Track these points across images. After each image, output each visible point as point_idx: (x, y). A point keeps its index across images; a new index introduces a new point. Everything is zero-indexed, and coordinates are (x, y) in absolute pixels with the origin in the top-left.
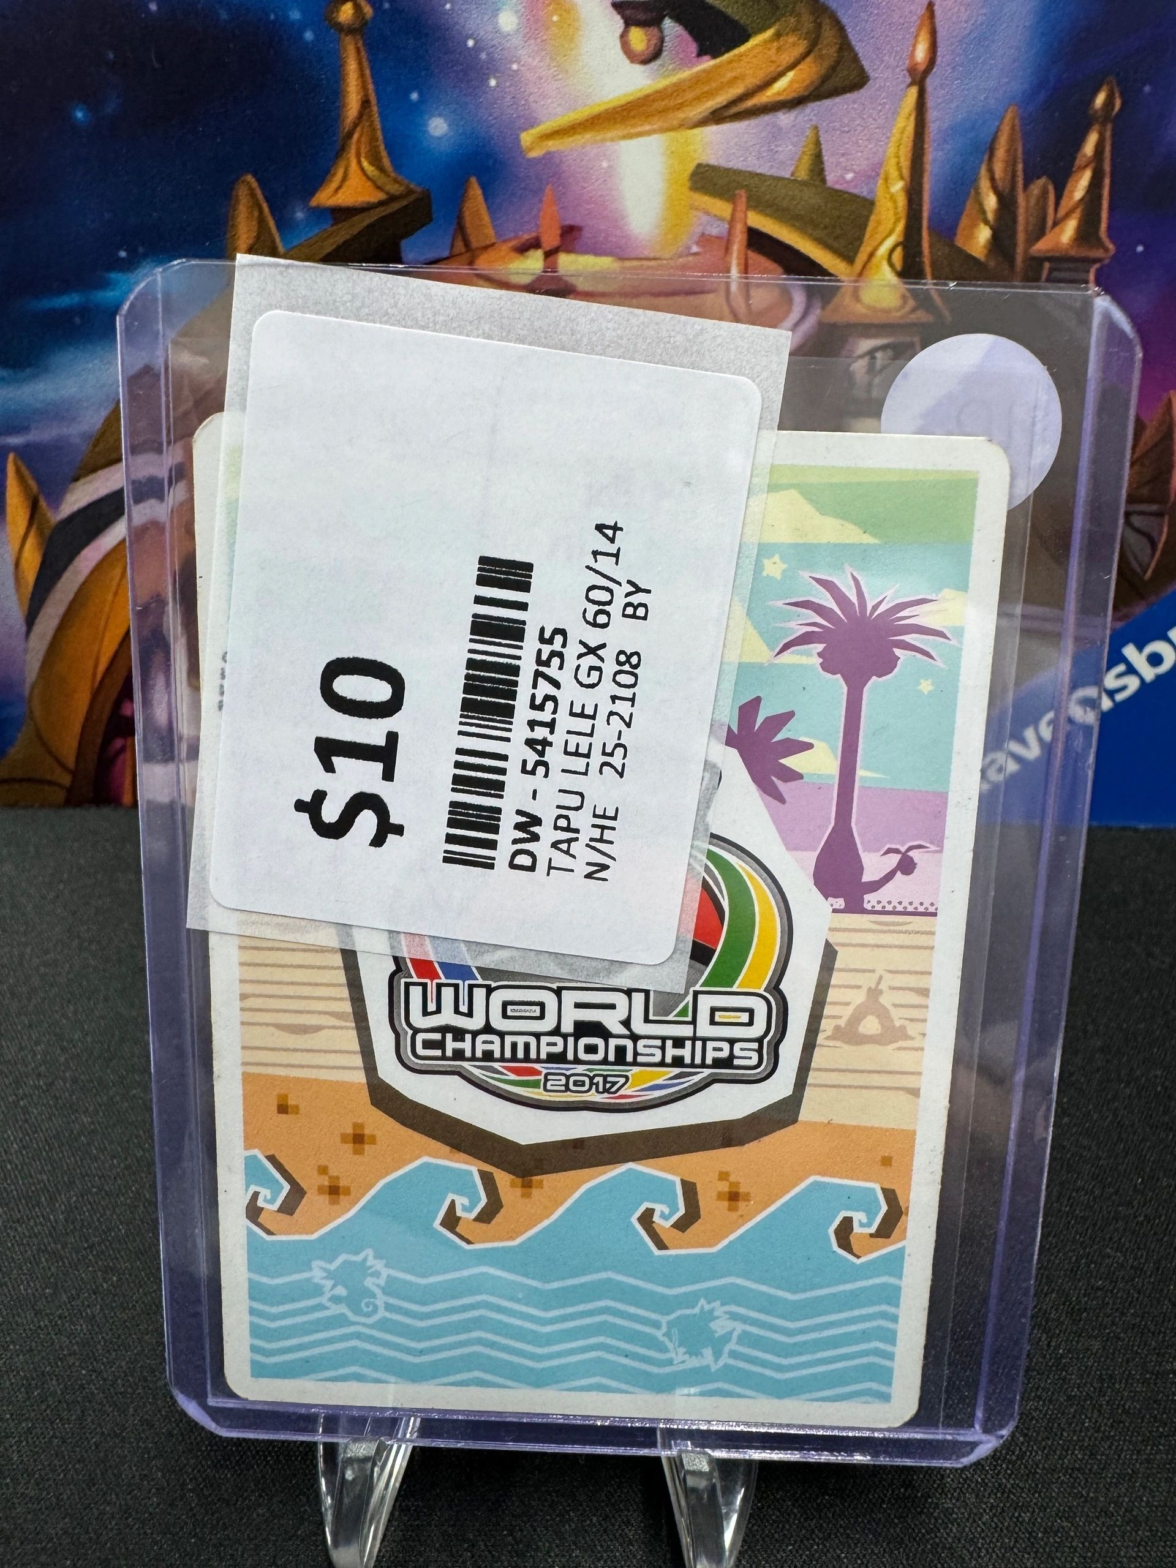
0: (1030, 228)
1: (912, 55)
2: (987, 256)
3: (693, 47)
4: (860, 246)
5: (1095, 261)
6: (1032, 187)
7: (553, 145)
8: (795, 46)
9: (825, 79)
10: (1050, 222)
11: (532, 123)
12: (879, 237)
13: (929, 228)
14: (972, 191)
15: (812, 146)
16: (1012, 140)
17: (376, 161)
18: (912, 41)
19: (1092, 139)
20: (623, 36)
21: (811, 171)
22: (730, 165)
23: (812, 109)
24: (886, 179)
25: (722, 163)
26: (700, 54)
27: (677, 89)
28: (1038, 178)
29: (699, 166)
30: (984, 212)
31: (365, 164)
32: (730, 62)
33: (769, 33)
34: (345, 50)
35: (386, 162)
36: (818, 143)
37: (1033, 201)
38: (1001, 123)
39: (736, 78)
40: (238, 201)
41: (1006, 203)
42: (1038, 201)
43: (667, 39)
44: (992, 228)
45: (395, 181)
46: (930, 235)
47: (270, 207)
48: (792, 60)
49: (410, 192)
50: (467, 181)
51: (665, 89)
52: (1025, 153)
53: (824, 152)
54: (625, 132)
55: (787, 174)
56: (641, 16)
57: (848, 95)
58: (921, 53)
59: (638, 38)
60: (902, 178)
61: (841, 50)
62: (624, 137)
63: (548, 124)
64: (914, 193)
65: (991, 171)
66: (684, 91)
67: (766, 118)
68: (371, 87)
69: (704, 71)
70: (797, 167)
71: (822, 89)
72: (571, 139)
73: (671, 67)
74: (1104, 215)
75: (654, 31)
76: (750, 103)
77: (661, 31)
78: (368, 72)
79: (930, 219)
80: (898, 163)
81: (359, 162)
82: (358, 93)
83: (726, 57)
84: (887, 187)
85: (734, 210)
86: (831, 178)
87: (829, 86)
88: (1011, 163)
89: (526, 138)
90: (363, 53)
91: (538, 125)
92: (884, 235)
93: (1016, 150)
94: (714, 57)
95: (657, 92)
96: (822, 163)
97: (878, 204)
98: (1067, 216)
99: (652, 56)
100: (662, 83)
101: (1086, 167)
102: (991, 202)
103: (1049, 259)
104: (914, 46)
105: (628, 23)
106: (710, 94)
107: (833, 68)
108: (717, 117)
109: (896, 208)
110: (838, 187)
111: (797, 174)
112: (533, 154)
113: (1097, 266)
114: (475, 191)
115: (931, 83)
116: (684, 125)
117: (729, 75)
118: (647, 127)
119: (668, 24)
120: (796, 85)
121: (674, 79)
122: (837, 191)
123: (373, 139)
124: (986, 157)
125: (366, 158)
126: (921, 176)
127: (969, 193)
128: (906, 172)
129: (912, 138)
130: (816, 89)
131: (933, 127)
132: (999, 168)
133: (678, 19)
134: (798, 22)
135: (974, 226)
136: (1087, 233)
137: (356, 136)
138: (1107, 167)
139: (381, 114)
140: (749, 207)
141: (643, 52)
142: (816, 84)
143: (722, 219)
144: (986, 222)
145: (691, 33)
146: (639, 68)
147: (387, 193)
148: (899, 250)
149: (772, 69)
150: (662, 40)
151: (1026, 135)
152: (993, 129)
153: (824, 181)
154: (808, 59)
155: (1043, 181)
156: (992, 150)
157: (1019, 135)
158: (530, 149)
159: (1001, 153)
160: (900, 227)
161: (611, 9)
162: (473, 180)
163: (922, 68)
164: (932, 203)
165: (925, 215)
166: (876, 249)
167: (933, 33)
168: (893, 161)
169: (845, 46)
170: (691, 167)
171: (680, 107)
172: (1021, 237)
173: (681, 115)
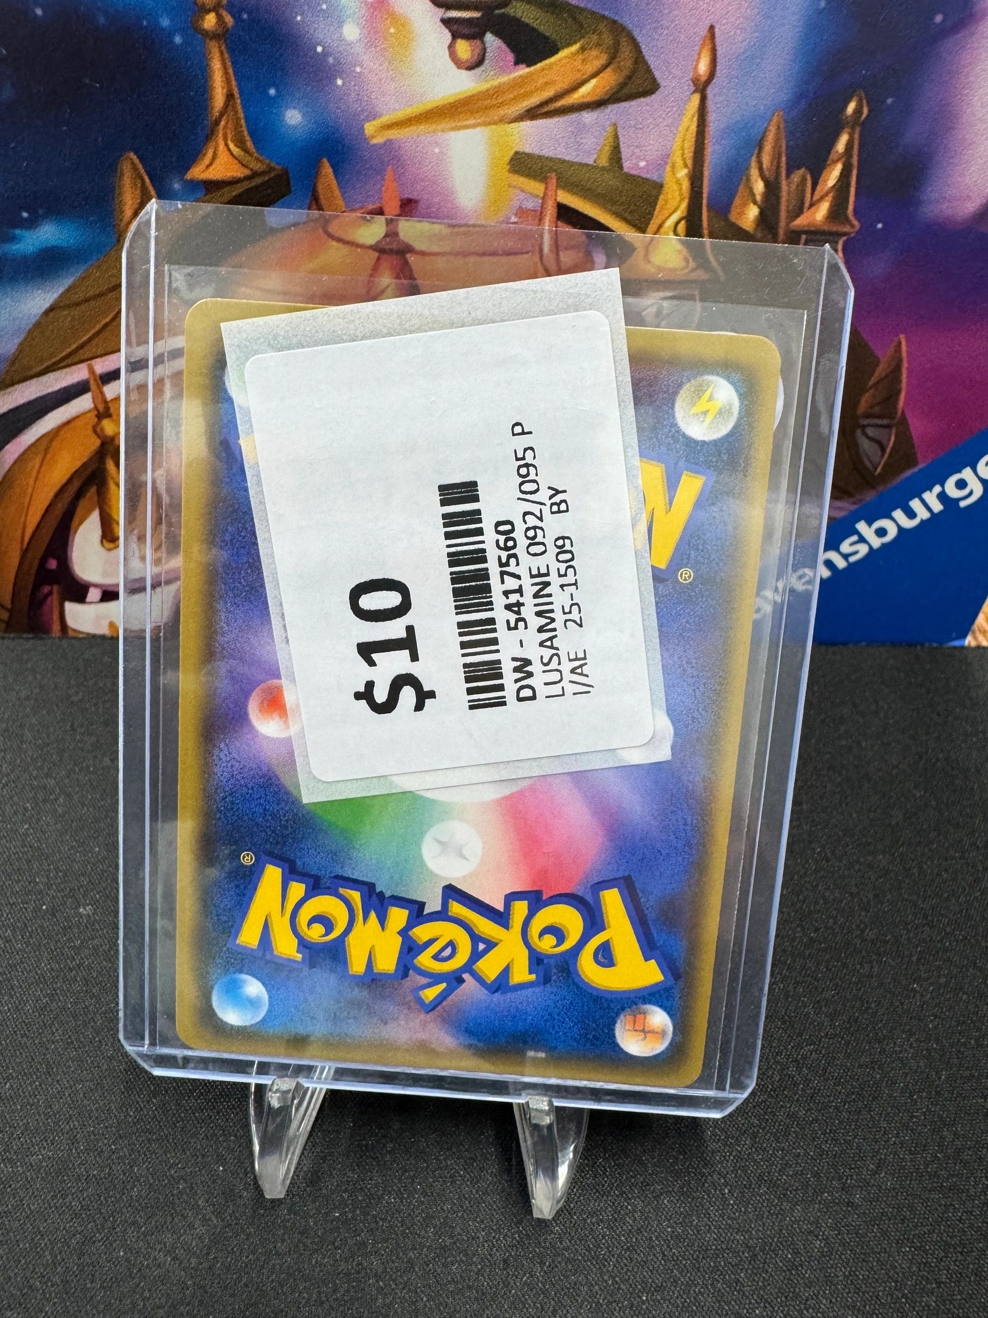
0: (791, 208)
1: (696, 68)
2: (756, 229)
3: (511, 57)
4: (650, 219)
5: (844, 234)
6: (793, 176)
7: (393, 134)
8: (597, 59)
9: (622, 86)
10: (807, 204)
11: (374, 116)
12: (666, 213)
13: (708, 206)
14: (744, 178)
15: (611, 140)
16: (777, 140)
17: (241, 143)
18: (696, 57)
19: (844, 139)
20: (451, 47)
21: (610, 159)
22: (543, 153)
23: (612, 110)
24: (673, 167)
25: (537, 151)
26: (517, 63)
27: (498, 91)
28: (799, 168)
29: (517, 153)
30: (752, 194)
31: (232, 146)
32: (543, 69)
33: (575, 48)
34: (210, 53)
35: (249, 144)
36: (616, 137)
37: (793, 187)
38: (769, 124)
39: (547, 84)
40: (122, 174)
41: (772, 188)
42: (798, 186)
43: (488, 50)
44: (759, 207)
45: (257, 159)
46: (708, 211)
47: (151, 180)
48: (595, 69)
49: (271, 169)
50: (320, 161)
51: (488, 90)
52: (787, 147)
53: (622, 145)
54: (454, 125)
55: (591, 162)
56: (466, 31)
57: (642, 99)
58: (703, 67)
59: (464, 48)
60: (686, 166)
61: (636, 62)
62: (454, 129)
63: (388, 117)
64: (696, 178)
65: (760, 163)
66: (504, 93)
67: (573, 116)
68: (234, 83)
69: (521, 76)
70: (599, 156)
71: (620, 94)
72: (407, 129)
73: (492, 73)
74: (852, 199)
75: (478, 42)
76: (559, 104)
77: (483, 42)
78: (231, 71)
79: (708, 198)
80: (683, 154)
81: (227, 145)
82: (223, 88)
83: (539, 65)
84: (674, 174)
85: (546, 188)
86: (627, 165)
87: (625, 91)
88: (776, 157)
89: (369, 128)
90: (226, 55)
91: (380, 117)
92: (671, 211)
93: (780, 147)
94: (529, 66)
95: (480, 92)
96: (620, 152)
97: (666, 187)
98: (822, 198)
99: (476, 64)
100: (484, 86)
101: (837, 161)
102: (759, 187)
103: (806, 232)
104: (698, 61)
105: (455, 36)
106: (527, 95)
107: (629, 78)
108: (532, 114)
109: (680, 190)
110: (633, 172)
111: (598, 162)
112: (374, 141)
113: (845, 238)
114: (327, 169)
115: (710, 91)
116: (502, 120)
117: (541, 81)
118: (472, 122)
119: (489, 37)
120: (598, 91)
121: (495, 83)
122: (631, 175)
123: (237, 125)
124: (756, 152)
125: (232, 141)
126: (702, 166)
127: (741, 179)
128: (690, 162)
129: (694, 135)
130: (614, 94)
131: (713, 127)
132: (766, 160)
133: (497, 34)
134: (600, 38)
135: (745, 205)
136: (837, 213)
137: (223, 123)
138: (855, 161)
139: (243, 106)
140: (558, 186)
141: (467, 61)
142: (615, 90)
143: (537, 196)
144: (755, 203)
145: (509, 45)
146: (464, 73)
147: (252, 170)
148: (683, 222)
149: (579, 76)
150: (484, 50)
151: (790, 134)
152: (762, 129)
153: (621, 167)
154: (609, 69)
155: (802, 171)
156: (760, 147)
157: (783, 134)
158: (373, 137)
159: (768, 147)
160: (684, 205)
161: (441, 24)
162: (325, 160)
163: (703, 79)
164: (710, 185)
165: (705, 195)
166: (664, 222)
167: (714, 51)
168: (679, 153)
169: (639, 59)
170: (511, 153)
171: (501, 105)
172: (783, 214)
173: (502, 112)
